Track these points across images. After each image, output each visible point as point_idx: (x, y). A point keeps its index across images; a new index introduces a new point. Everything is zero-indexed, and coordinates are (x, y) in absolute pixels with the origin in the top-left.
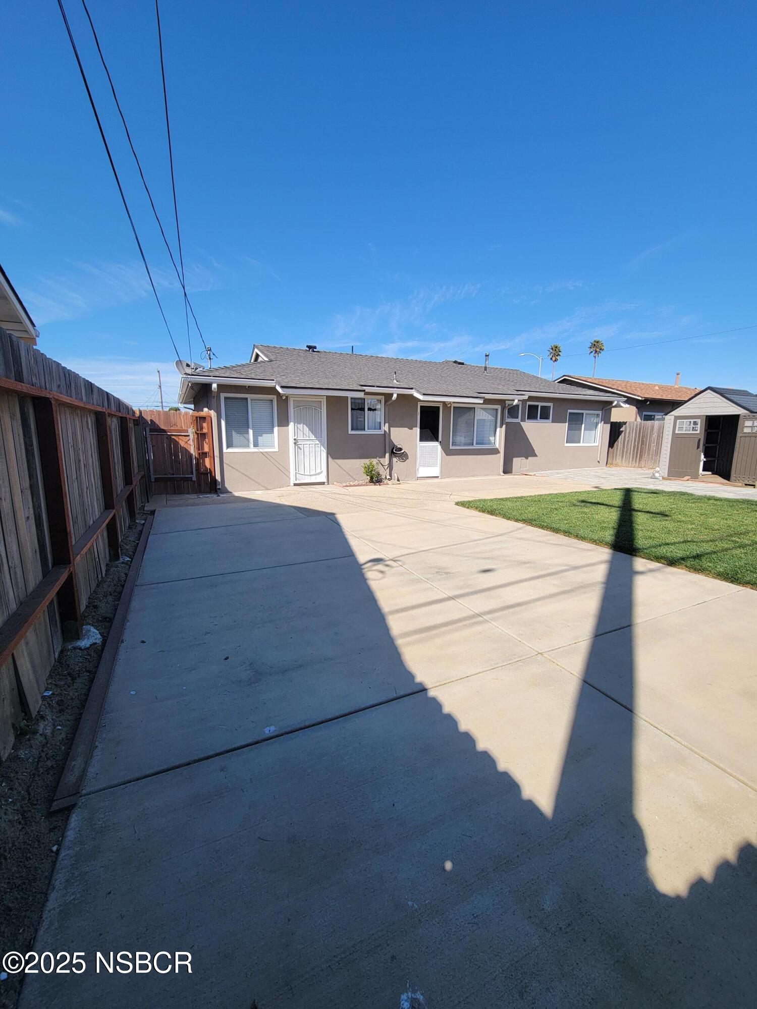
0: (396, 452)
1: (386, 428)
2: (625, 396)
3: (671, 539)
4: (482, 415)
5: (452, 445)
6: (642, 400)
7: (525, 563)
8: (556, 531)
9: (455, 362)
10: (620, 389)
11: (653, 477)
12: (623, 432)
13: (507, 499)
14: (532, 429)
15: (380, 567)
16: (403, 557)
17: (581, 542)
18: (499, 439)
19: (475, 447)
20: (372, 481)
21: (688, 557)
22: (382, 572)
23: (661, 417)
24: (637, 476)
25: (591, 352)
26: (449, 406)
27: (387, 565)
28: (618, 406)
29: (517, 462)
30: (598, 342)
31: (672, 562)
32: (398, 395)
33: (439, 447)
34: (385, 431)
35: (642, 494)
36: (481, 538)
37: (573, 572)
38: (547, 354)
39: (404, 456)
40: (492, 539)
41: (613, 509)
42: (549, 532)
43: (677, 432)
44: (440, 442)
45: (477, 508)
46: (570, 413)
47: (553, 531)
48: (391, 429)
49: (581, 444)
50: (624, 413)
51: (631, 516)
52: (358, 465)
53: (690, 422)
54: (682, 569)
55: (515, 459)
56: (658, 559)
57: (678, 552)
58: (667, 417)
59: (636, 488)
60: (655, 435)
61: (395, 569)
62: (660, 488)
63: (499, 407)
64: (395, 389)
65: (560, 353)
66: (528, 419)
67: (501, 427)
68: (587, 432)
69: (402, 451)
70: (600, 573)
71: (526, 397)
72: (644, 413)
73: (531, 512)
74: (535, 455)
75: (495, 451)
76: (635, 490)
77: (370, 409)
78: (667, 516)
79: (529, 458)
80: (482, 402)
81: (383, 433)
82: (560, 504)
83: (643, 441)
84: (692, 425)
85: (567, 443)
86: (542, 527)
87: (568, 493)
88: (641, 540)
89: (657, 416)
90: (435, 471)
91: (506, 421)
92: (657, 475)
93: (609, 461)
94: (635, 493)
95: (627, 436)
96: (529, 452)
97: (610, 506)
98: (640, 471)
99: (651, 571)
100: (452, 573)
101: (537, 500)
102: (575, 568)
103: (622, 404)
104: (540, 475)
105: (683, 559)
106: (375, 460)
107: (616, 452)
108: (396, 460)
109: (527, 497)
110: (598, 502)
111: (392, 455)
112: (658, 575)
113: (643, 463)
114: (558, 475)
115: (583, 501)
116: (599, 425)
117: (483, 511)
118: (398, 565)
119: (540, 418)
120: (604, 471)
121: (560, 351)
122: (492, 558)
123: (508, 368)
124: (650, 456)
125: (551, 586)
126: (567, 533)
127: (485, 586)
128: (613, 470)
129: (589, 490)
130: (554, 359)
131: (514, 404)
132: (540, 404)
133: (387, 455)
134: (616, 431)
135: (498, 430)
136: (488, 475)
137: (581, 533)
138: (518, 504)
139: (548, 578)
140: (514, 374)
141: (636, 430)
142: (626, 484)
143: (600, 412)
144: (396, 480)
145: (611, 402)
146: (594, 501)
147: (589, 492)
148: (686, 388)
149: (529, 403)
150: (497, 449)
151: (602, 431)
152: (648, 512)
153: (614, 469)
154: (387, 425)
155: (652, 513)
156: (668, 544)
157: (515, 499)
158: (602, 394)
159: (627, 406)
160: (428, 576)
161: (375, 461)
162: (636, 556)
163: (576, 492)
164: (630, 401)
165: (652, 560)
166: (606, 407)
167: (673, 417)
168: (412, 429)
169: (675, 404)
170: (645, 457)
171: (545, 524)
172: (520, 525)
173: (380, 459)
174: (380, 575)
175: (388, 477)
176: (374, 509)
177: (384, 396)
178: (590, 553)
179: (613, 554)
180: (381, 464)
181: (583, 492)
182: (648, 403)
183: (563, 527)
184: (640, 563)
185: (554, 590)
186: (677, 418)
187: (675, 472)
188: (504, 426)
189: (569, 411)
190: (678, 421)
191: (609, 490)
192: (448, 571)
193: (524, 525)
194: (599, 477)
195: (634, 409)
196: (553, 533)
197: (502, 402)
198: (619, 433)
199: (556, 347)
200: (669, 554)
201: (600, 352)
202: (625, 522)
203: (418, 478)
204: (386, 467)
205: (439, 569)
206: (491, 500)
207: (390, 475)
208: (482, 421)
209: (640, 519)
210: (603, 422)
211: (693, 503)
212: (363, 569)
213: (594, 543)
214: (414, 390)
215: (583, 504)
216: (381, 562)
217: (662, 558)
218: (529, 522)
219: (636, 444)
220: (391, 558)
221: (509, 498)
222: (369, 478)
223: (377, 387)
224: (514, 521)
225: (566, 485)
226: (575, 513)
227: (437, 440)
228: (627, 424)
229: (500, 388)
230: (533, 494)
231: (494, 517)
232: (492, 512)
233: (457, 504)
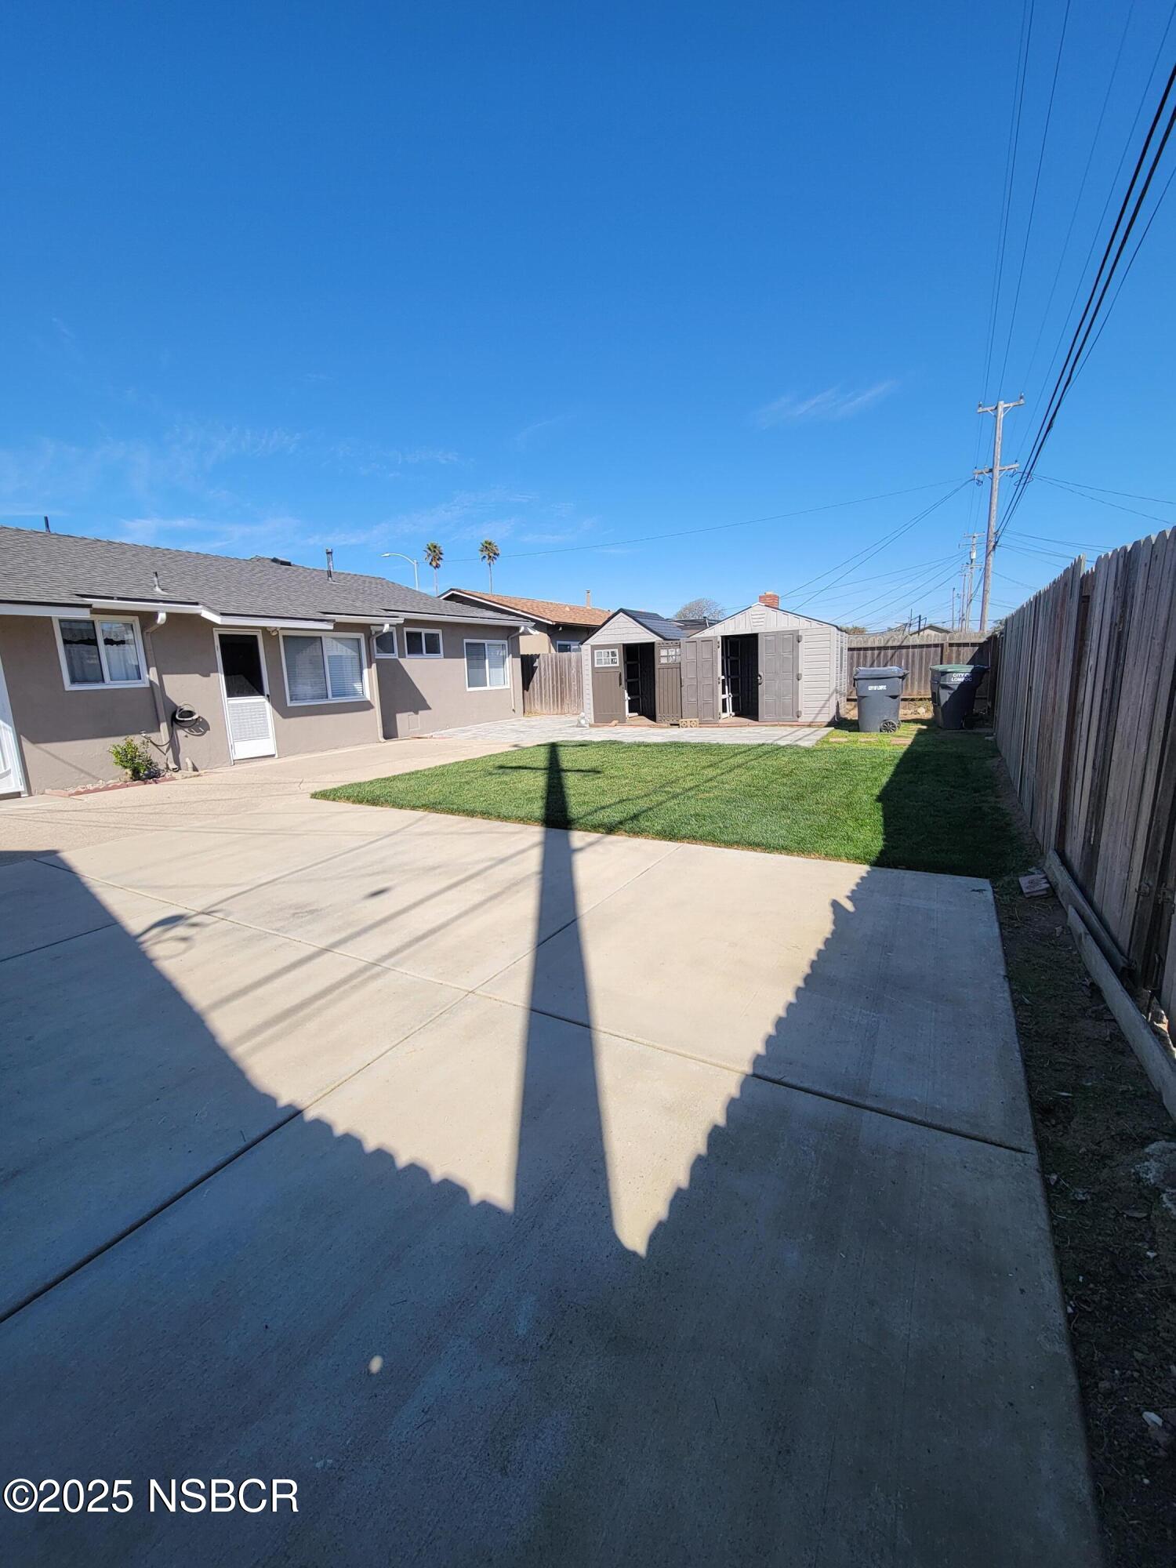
0: (179, 718)
1: (153, 675)
2: (533, 620)
3: (607, 801)
4: (335, 649)
5: (291, 700)
6: (553, 625)
7: (434, 868)
8: (471, 813)
9: (275, 560)
10: (525, 610)
11: (579, 725)
12: (538, 669)
13: (395, 778)
14: (418, 668)
15: (180, 931)
16: (225, 903)
17: (504, 823)
18: (368, 685)
19: (332, 700)
20: (136, 776)
21: (626, 820)
22: (184, 939)
23: (577, 647)
24: (560, 726)
25: (484, 557)
26: (274, 634)
27: (194, 925)
28: (526, 633)
29: (403, 719)
30: (490, 544)
31: (610, 829)
32: (169, 615)
33: (268, 706)
34: (151, 682)
35: (570, 748)
36: (362, 843)
37: (501, 866)
38: (424, 557)
39: (200, 726)
40: (380, 842)
41: (539, 773)
42: (464, 818)
43: (596, 666)
44: (268, 696)
45: (348, 798)
46: (466, 644)
47: (468, 815)
48: (164, 676)
49: (488, 688)
50: (535, 643)
51: (560, 778)
52: (100, 750)
53: (608, 653)
54: (622, 835)
55: (399, 716)
56: (595, 828)
57: (614, 815)
58: (583, 647)
59: (562, 741)
60: (574, 671)
61: (211, 927)
62: (588, 738)
63: (361, 636)
64: (161, 604)
65: (441, 556)
66: (408, 653)
67: (369, 666)
68: (493, 670)
69: (195, 717)
70: (533, 861)
71: (401, 621)
72: (558, 642)
73: (434, 791)
74: (430, 709)
75: (366, 706)
76: (562, 743)
77: (108, 642)
78: (599, 772)
79: (420, 712)
80: (331, 627)
81: (148, 686)
82: (472, 775)
83: (561, 679)
84: (611, 657)
85: (469, 686)
86: (452, 812)
87: (480, 758)
88: (575, 809)
89: (574, 645)
90: (268, 746)
91: (376, 657)
92: (583, 722)
93: (527, 708)
94: (562, 749)
95: (543, 674)
96: (417, 703)
97: (535, 769)
98: (564, 718)
99: (591, 844)
100: (321, 910)
101: (439, 773)
102: (502, 861)
103: (531, 631)
104: (440, 736)
105: (621, 823)
106: (137, 737)
107: (534, 697)
108: (185, 734)
109: (425, 770)
110: (520, 765)
111: (174, 723)
112: (598, 848)
113: (566, 707)
114: (464, 734)
115: (501, 767)
116: (507, 659)
117: (359, 800)
118: (217, 919)
119: (427, 653)
120: (521, 722)
121: (441, 554)
122: (384, 872)
123: (367, 575)
124: (573, 699)
125: (472, 893)
126: (486, 814)
127: (379, 917)
128: (534, 720)
129: (507, 750)
130: (434, 564)
131: (385, 631)
132: (424, 631)
133: (164, 726)
134: (528, 666)
135: (366, 671)
136: (359, 744)
137: (504, 811)
138: (412, 782)
139: (468, 883)
140: (377, 584)
141: (552, 665)
142: (550, 737)
143: (505, 642)
144: (190, 770)
145: (517, 629)
146: (514, 764)
147: (507, 754)
148: (599, 610)
149: (406, 629)
150: (368, 702)
151: (512, 668)
152: (578, 771)
153: (534, 718)
154: (153, 670)
155: (582, 771)
156: (603, 808)
157: (407, 777)
158: (504, 616)
159: (537, 632)
160: (279, 925)
161: (137, 740)
162: (571, 829)
163: (491, 756)
164: (540, 626)
165: (590, 831)
166: (511, 634)
167: (589, 647)
168: (209, 676)
169: (589, 631)
170: (567, 701)
171: (455, 807)
172: (419, 814)
173: (149, 735)
174: (182, 945)
175: (172, 766)
176: (151, 828)
177: (137, 618)
178: (517, 837)
179: (546, 833)
180: (154, 744)
181: (499, 754)
182: (561, 629)
183: (479, 806)
184: (578, 838)
185: (478, 898)
186: (594, 648)
187: (603, 717)
188: (374, 666)
189: (466, 641)
190: (596, 651)
191: (531, 747)
192: (314, 908)
193: (426, 813)
194: (517, 731)
195: (545, 637)
196: (467, 818)
197: (364, 628)
198: (533, 670)
199: (435, 547)
200: (606, 820)
201: (496, 559)
202: (554, 787)
203: (236, 762)
204: (165, 748)
205: (296, 909)
206: (371, 782)
207: (177, 761)
208: (337, 660)
209: (571, 781)
210: (511, 655)
211: (624, 752)
212: (142, 943)
213: (522, 822)
214: (201, 607)
215: (501, 771)
216: (181, 922)
217: (600, 826)
218: (432, 807)
219: (555, 683)
220: (199, 910)
221: (398, 776)
222: (130, 773)
223: (119, 599)
224: (411, 809)
225: (475, 747)
226: (492, 784)
227: (261, 692)
228: (541, 657)
229: (357, 605)
230: (433, 766)
231: (378, 808)
232: (374, 802)
233: (314, 796)
